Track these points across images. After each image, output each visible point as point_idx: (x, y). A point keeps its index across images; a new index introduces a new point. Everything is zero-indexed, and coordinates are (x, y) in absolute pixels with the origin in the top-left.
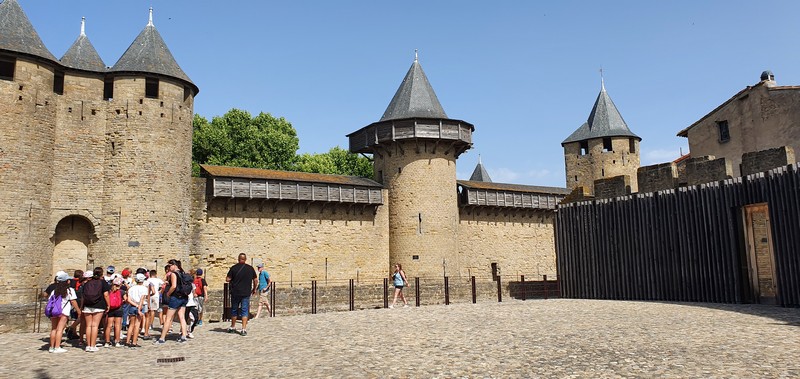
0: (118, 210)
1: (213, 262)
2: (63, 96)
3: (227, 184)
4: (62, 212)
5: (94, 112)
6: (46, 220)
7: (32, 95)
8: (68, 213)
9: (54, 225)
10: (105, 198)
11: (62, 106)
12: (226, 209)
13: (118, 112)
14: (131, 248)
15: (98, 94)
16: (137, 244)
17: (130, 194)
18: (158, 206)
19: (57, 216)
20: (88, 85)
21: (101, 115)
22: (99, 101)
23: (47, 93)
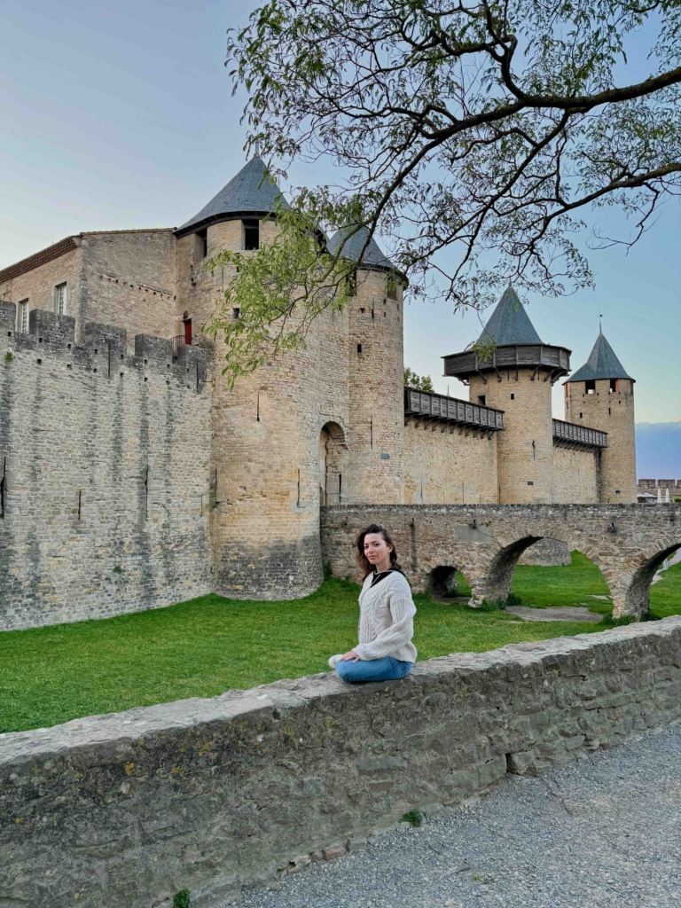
0: (369, 420)
4: (324, 417)
8: (328, 419)
10: (353, 405)
13: (363, 310)
14: (383, 461)
16: (386, 457)
17: (380, 403)
19: (322, 421)
21: (345, 311)
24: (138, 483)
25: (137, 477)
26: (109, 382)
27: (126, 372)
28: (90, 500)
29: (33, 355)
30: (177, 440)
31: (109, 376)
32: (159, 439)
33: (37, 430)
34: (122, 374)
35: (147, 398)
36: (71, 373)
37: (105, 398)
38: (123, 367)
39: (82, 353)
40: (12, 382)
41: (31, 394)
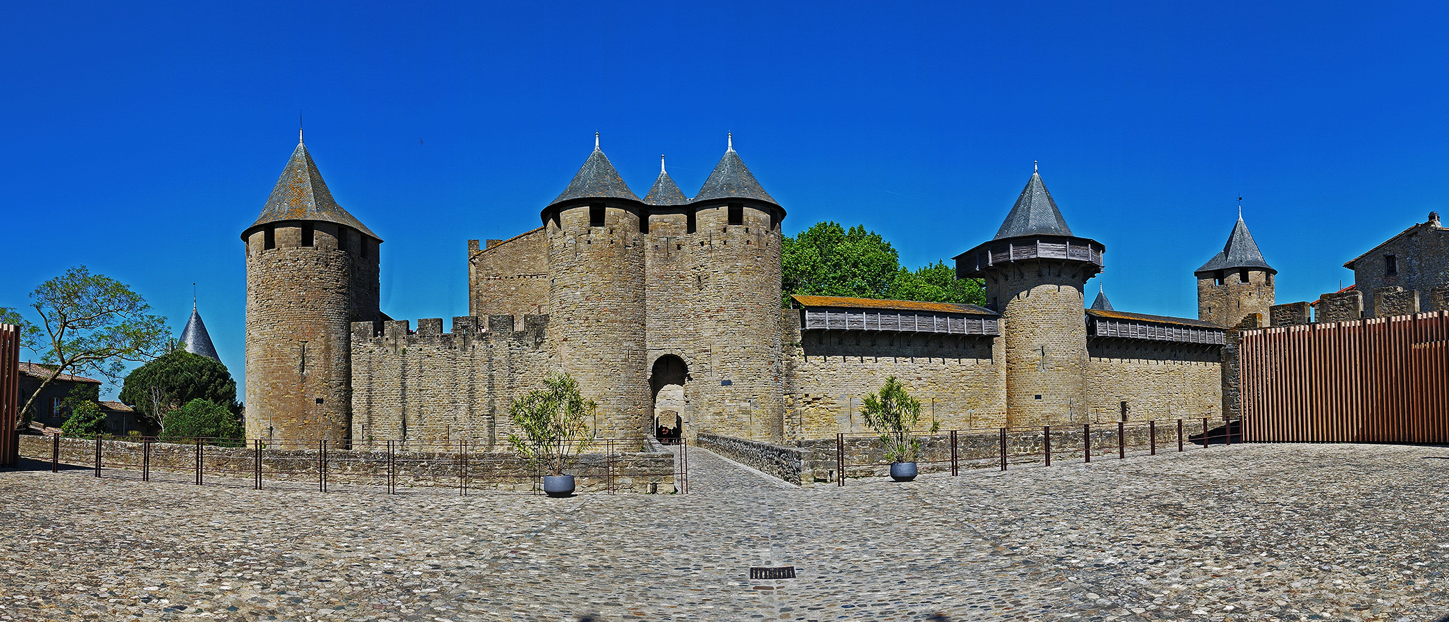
0: (708, 348)
1: (809, 403)
2: (649, 235)
3: (820, 316)
4: (657, 352)
5: (679, 248)
6: (644, 361)
7: (622, 237)
8: (663, 353)
9: (650, 366)
10: (695, 336)
11: (649, 245)
12: (821, 343)
13: (702, 244)
14: (724, 388)
15: (682, 228)
16: (729, 383)
18: (749, 341)
19: (653, 357)
20: (672, 220)
21: (686, 248)
22: (683, 235)
23: (633, 235)
24: (487, 419)
25: (487, 415)
26: (465, 354)
27: (476, 345)
28: (455, 431)
29: (417, 346)
30: (518, 386)
31: (464, 349)
32: (503, 387)
33: (421, 390)
34: (474, 347)
35: (493, 359)
36: (439, 352)
37: (462, 364)
38: (474, 341)
39: (447, 339)
40: (407, 365)
41: (416, 369)
